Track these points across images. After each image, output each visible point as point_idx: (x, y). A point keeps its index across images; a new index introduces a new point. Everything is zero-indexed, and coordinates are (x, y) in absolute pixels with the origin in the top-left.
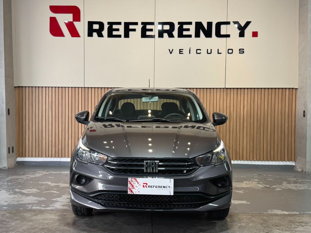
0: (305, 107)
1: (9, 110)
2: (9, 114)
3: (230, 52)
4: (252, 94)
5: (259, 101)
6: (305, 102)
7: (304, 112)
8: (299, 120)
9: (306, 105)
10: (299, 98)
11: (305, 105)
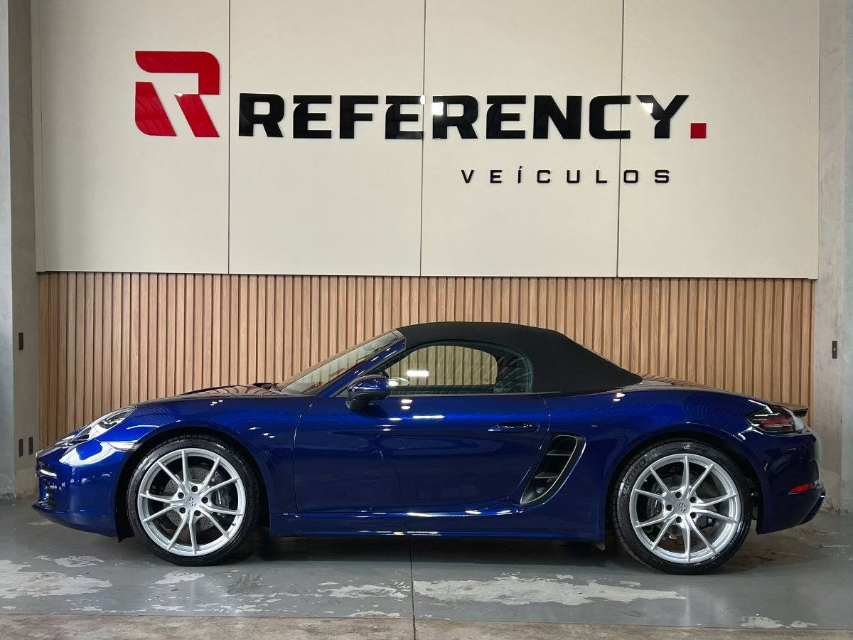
0: (836, 332)
1: (21, 335)
2: (21, 347)
3: (630, 177)
4: (693, 295)
5: (711, 313)
6: (837, 318)
7: (835, 344)
8: (821, 366)
9: (839, 324)
10: (820, 306)
11: (836, 325)
